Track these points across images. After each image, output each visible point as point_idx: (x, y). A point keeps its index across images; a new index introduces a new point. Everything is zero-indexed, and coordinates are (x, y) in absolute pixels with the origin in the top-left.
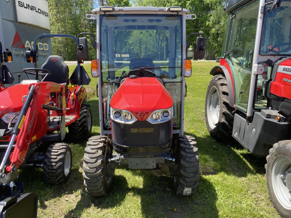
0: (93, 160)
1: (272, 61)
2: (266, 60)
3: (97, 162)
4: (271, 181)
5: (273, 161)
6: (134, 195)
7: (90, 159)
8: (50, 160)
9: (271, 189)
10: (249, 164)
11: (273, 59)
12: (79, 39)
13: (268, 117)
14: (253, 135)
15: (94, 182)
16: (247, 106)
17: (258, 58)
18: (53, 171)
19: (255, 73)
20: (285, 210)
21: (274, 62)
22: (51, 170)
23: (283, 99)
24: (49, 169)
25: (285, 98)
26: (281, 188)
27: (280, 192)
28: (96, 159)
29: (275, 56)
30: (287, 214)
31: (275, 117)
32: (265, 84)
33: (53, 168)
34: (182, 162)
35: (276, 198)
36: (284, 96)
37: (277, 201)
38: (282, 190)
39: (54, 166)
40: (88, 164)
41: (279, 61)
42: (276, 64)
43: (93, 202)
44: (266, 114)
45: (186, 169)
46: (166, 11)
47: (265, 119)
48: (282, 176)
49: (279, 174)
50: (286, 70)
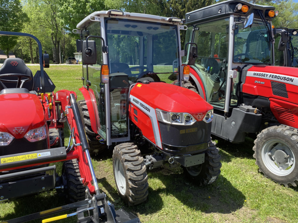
0: (138, 167)
1: (240, 68)
2: (236, 67)
3: (142, 168)
4: (261, 159)
5: (263, 144)
6: (167, 195)
7: (134, 166)
8: (77, 179)
9: (262, 165)
10: (225, 152)
11: (241, 66)
12: (88, 42)
13: (248, 111)
14: (233, 127)
15: (142, 190)
16: (225, 104)
17: (232, 65)
18: (83, 189)
19: (231, 77)
20: (279, 177)
21: (241, 68)
22: (80, 189)
23: (256, 97)
24: (77, 189)
25: (258, 96)
26: (270, 163)
27: (270, 166)
28: (140, 166)
29: (242, 64)
30: (282, 179)
31: (253, 111)
32: (235, 85)
33: (82, 186)
34: (210, 155)
35: (268, 171)
36: (258, 94)
37: (270, 172)
38: (271, 164)
39: (82, 184)
40: (134, 172)
41: (245, 68)
42: (244, 70)
43: (137, 211)
44: (245, 109)
45: (214, 160)
46: (166, 21)
47: (246, 113)
48: (270, 153)
49: (267, 153)
50: (257, 75)
